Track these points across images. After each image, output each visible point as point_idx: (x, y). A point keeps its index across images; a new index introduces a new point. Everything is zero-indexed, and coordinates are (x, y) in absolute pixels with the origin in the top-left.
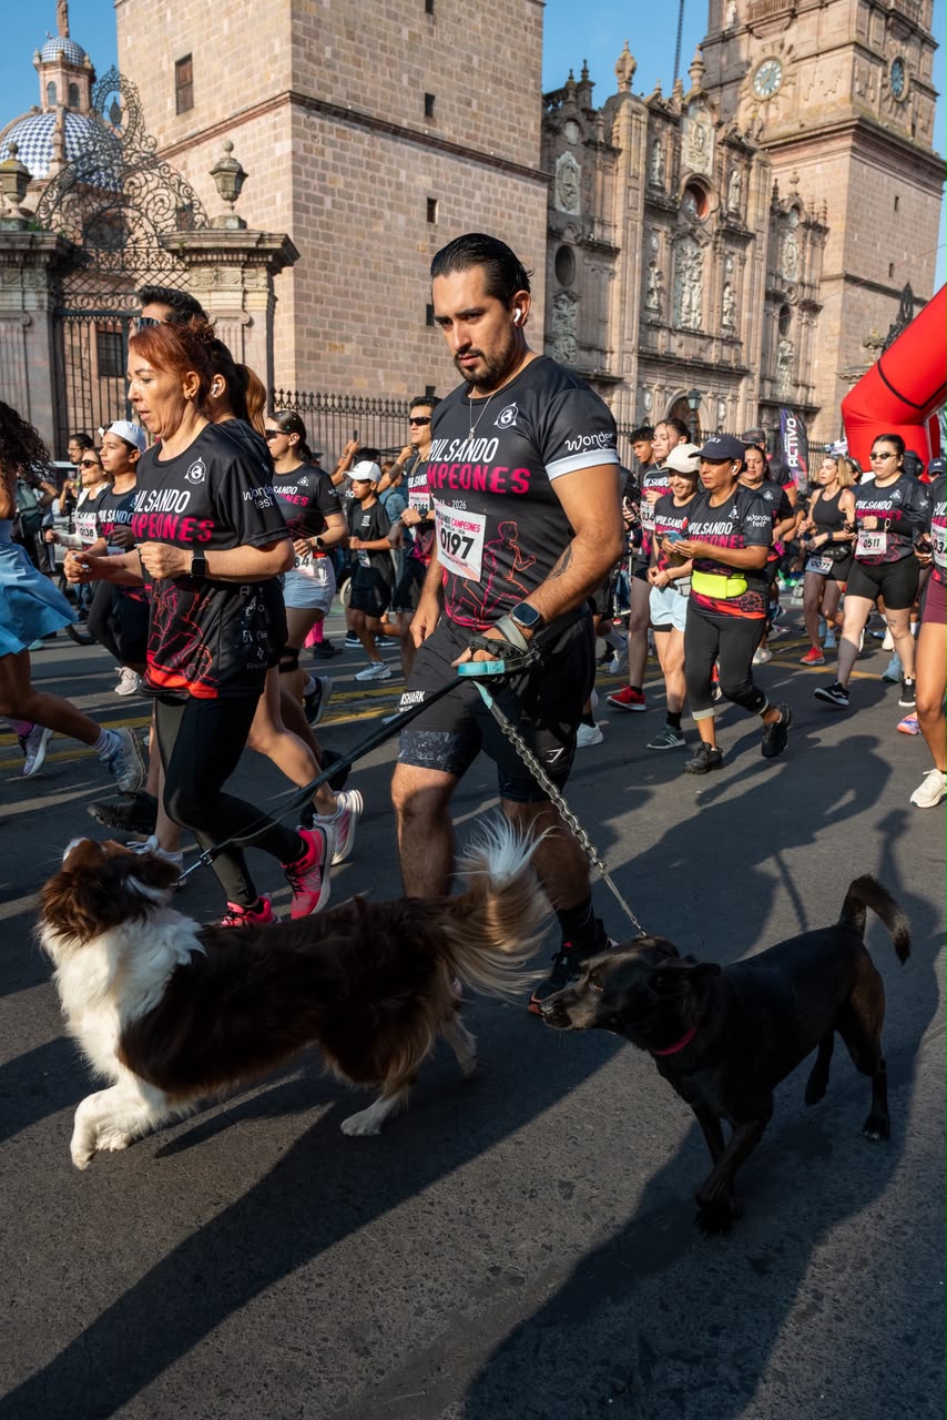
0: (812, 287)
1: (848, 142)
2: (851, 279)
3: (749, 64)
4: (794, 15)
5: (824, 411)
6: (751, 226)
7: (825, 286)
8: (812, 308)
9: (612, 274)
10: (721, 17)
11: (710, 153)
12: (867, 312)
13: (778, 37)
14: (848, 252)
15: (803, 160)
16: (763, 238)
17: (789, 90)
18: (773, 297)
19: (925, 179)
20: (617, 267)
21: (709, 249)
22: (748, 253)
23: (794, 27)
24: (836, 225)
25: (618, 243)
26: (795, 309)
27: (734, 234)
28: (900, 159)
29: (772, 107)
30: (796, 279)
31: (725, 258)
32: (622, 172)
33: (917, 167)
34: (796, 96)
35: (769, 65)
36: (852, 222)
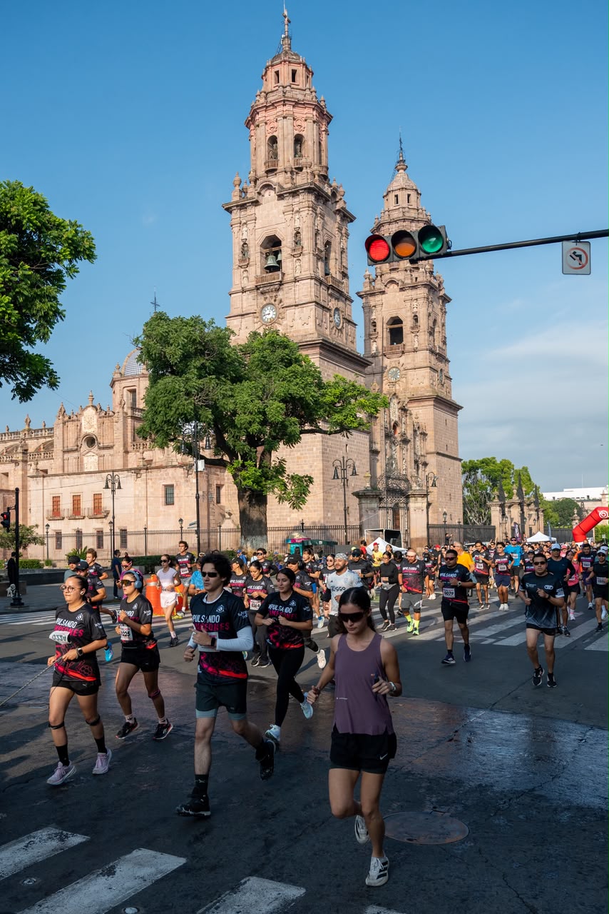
0: (424, 456)
1: (432, 403)
2: (438, 454)
3: (386, 368)
4: (403, 353)
5: (433, 504)
6: (409, 438)
7: (428, 456)
8: (425, 464)
9: (378, 460)
10: (370, 348)
11: (397, 413)
12: (443, 464)
13: (397, 359)
14: (436, 442)
15: (414, 407)
16: (412, 440)
17: (404, 380)
18: (416, 462)
19: (453, 412)
20: (379, 457)
21: (398, 447)
22: (409, 447)
23: (403, 357)
24: (430, 433)
25: (379, 450)
26: (420, 465)
27: (405, 441)
28: (446, 406)
29: (397, 385)
30: (419, 454)
31: (403, 449)
32: (379, 424)
33: (451, 408)
34: (407, 382)
35: (394, 369)
36: (436, 432)
